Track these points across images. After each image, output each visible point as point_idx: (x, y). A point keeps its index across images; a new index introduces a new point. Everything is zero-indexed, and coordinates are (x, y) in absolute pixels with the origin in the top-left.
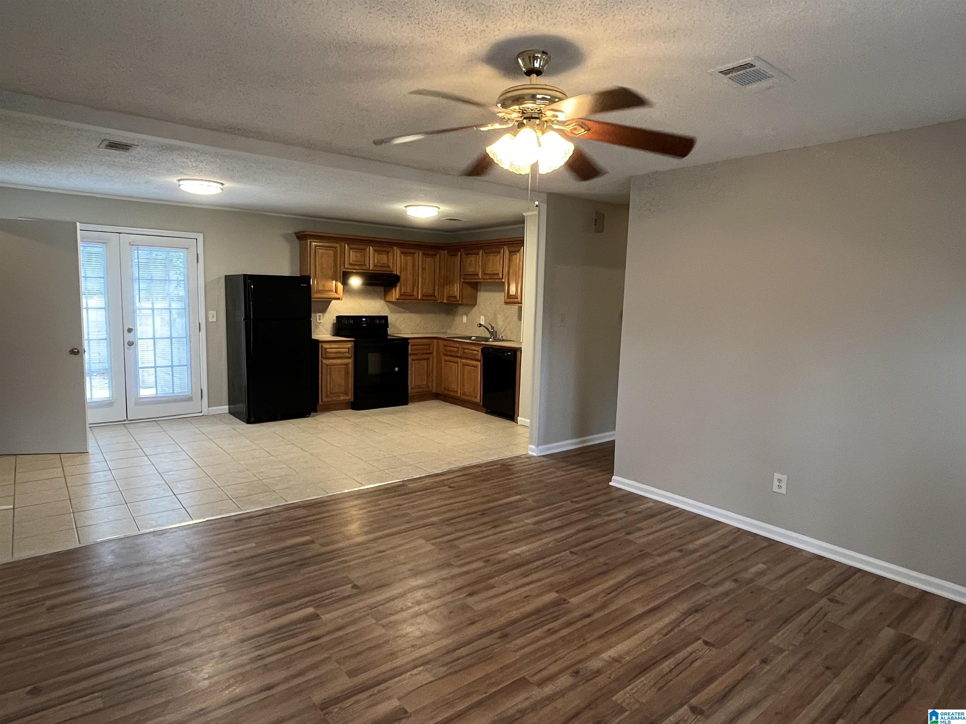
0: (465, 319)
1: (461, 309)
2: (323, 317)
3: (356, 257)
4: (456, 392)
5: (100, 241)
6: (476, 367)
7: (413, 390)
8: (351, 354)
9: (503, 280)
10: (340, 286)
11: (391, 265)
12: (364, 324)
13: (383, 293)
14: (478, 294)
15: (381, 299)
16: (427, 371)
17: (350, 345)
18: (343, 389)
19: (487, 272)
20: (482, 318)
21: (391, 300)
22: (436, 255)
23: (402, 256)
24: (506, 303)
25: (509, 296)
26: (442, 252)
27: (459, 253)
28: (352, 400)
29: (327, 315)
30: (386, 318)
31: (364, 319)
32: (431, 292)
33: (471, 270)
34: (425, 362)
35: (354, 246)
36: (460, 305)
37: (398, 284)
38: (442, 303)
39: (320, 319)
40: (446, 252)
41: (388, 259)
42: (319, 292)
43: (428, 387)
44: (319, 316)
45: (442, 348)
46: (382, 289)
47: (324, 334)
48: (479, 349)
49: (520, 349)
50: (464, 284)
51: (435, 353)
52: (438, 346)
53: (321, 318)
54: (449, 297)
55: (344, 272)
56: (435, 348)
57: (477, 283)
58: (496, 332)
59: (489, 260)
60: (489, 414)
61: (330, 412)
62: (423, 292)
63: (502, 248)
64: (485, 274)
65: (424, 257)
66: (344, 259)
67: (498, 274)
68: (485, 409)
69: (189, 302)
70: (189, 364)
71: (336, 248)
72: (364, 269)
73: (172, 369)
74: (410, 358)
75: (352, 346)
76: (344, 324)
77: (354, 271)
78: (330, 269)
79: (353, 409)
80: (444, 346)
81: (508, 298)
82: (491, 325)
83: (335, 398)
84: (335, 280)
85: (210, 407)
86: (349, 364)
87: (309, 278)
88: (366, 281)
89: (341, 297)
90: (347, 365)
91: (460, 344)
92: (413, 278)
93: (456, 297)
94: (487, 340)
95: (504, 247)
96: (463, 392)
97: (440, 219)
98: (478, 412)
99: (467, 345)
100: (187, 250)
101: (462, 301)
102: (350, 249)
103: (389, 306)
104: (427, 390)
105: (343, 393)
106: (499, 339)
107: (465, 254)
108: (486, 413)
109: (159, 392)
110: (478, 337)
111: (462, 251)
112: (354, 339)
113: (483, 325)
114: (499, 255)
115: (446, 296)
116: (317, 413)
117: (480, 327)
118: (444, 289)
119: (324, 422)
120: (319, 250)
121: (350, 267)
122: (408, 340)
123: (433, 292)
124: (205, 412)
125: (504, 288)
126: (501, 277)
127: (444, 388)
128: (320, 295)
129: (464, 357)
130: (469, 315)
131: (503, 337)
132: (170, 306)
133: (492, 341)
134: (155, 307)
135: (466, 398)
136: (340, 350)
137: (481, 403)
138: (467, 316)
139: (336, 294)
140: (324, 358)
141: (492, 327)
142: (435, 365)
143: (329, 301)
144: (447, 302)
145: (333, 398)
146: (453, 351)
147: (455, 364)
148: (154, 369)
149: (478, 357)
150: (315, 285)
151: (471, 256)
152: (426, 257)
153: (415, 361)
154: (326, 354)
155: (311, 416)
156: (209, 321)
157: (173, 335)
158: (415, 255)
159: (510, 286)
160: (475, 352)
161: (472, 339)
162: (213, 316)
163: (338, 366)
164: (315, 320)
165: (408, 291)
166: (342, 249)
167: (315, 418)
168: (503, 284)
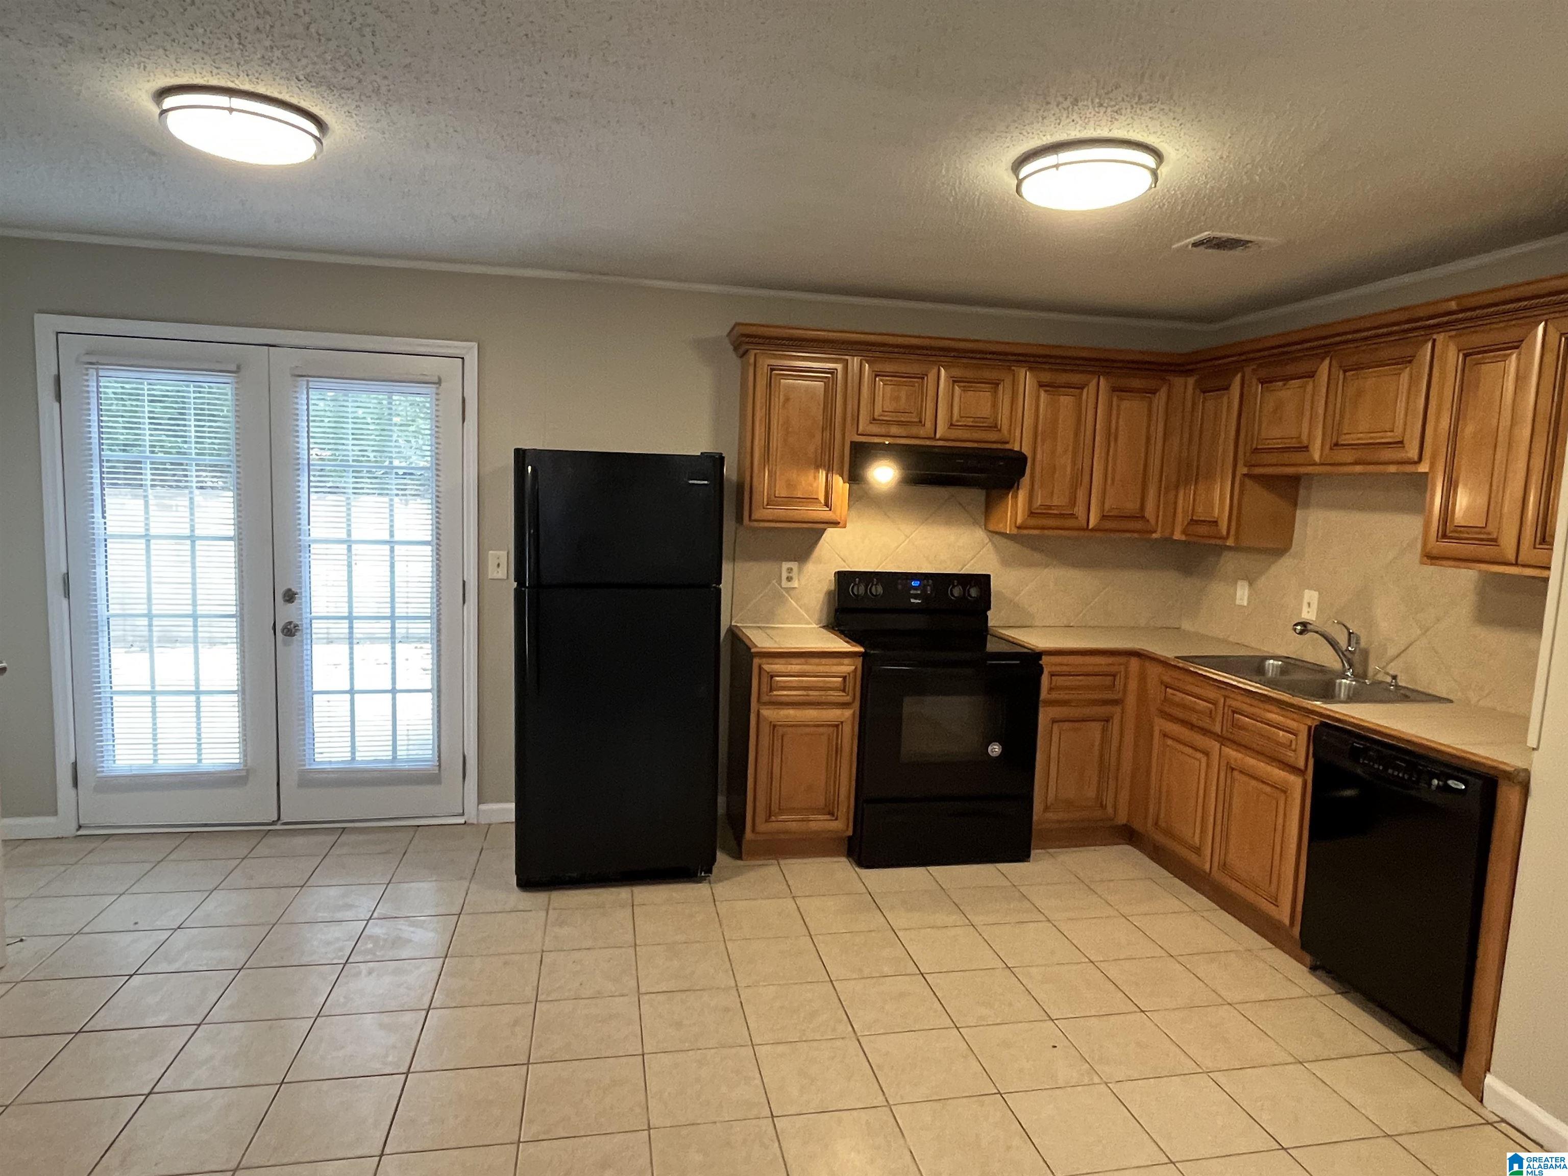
0: (1242, 594)
1: (1229, 562)
2: (800, 571)
3: (897, 399)
4: (1198, 851)
5: (219, 367)
6: (1282, 789)
7: (1050, 815)
8: (852, 695)
9: (1423, 468)
10: (840, 485)
11: (1004, 425)
12: (916, 597)
13: (983, 509)
14: (1299, 513)
15: (975, 522)
16: (1101, 756)
17: (847, 667)
18: (821, 802)
19: (1345, 439)
20: (1311, 596)
21: (1000, 528)
22: (1154, 392)
23: (1043, 394)
24: (1431, 557)
25: (1447, 529)
26: (1178, 381)
27: (1238, 377)
28: (850, 833)
29: (811, 567)
30: (983, 581)
31: (915, 584)
32: (1132, 506)
34: (1096, 727)
35: (889, 367)
36: (1230, 548)
37: (1026, 480)
38: (1168, 540)
39: (789, 579)
40: (1191, 381)
41: (994, 405)
42: (774, 501)
43: (1103, 807)
44: (790, 570)
45: (1155, 693)
46: (978, 495)
47: (800, 620)
48: (1302, 727)
49: (1521, 781)
50: (1247, 481)
51: (1131, 700)
52: (1143, 677)
53: (794, 574)
54: (1193, 522)
55: (854, 444)
56: (1133, 685)
57: (1294, 481)
58: (1365, 654)
59: (1359, 394)
60: (1325, 982)
61: (779, 864)
62: (1107, 507)
63: (1426, 341)
64: (1336, 445)
65: (1115, 399)
66: (856, 407)
67: (1401, 442)
68: (1308, 958)
69: (438, 525)
70: (436, 687)
71: (833, 372)
72: (920, 436)
73: (394, 699)
74: (1044, 716)
75: (856, 668)
76: (857, 596)
77: (887, 443)
78: (812, 436)
79: (850, 859)
80: (1163, 687)
81: (1444, 535)
82: (1348, 629)
83: (794, 826)
84: (825, 466)
85: (481, 801)
86: (842, 723)
87: (718, 460)
88: (919, 472)
89: (841, 517)
90: (837, 726)
91: (1223, 692)
92: (1074, 463)
93: (1215, 523)
94: (1327, 692)
95: (1435, 336)
96: (1222, 862)
97: (1171, 245)
98: (1278, 951)
99: (1248, 700)
100: (437, 388)
101: (1237, 538)
102: (876, 376)
103: (995, 547)
104: (1098, 814)
105: (819, 811)
106: (1381, 682)
107: (1259, 380)
108: (1313, 969)
109: (359, 756)
110: (1290, 664)
111: (1248, 370)
112: (862, 649)
113: (1317, 629)
114: (1411, 369)
115: (1183, 517)
116: (739, 863)
117: (1301, 633)
118: (1176, 497)
119: (724, 922)
120: (782, 381)
121: (874, 429)
122: (1041, 659)
123: (1138, 505)
124: (471, 815)
125: (1425, 498)
126: (1413, 453)
127: (1156, 824)
128: (779, 512)
129: (1234, 742)
130: (1262, 582)
131: (1399, 678)
132: (392, 534)
133: (1354, 697)
134: (354, 537)
135: (1234, 886)
136: (818, 681)
137: (1297, 930)
138: (1250, 584)
139: (830, 510)
140: (765, 704)
141: (1350, 634)
142: (1129, 738)
143: (812, 529)
144: (1183, 538)
145: (789, 823)
146: (1193, 710)
147: (1199, 755)
148: (348, 696)
149: (1291, 754)
150: (763, 483)
151: (1284, 385)
152: (1121, 399)
153: (1061, 724)
154: (771, 690)
155: (713, 877)
156: (490, 577)
157: (399, 612)
158: (1085, 390)
159: (1455, 493)
160: (1281, 733)
161: (1267, 666)
162: (499, 565)
163: (807, 730)
164: (774, 581)
165: (1056, 502)
166: (853, 376)
167: (721, 889)
168: (1421, 483)
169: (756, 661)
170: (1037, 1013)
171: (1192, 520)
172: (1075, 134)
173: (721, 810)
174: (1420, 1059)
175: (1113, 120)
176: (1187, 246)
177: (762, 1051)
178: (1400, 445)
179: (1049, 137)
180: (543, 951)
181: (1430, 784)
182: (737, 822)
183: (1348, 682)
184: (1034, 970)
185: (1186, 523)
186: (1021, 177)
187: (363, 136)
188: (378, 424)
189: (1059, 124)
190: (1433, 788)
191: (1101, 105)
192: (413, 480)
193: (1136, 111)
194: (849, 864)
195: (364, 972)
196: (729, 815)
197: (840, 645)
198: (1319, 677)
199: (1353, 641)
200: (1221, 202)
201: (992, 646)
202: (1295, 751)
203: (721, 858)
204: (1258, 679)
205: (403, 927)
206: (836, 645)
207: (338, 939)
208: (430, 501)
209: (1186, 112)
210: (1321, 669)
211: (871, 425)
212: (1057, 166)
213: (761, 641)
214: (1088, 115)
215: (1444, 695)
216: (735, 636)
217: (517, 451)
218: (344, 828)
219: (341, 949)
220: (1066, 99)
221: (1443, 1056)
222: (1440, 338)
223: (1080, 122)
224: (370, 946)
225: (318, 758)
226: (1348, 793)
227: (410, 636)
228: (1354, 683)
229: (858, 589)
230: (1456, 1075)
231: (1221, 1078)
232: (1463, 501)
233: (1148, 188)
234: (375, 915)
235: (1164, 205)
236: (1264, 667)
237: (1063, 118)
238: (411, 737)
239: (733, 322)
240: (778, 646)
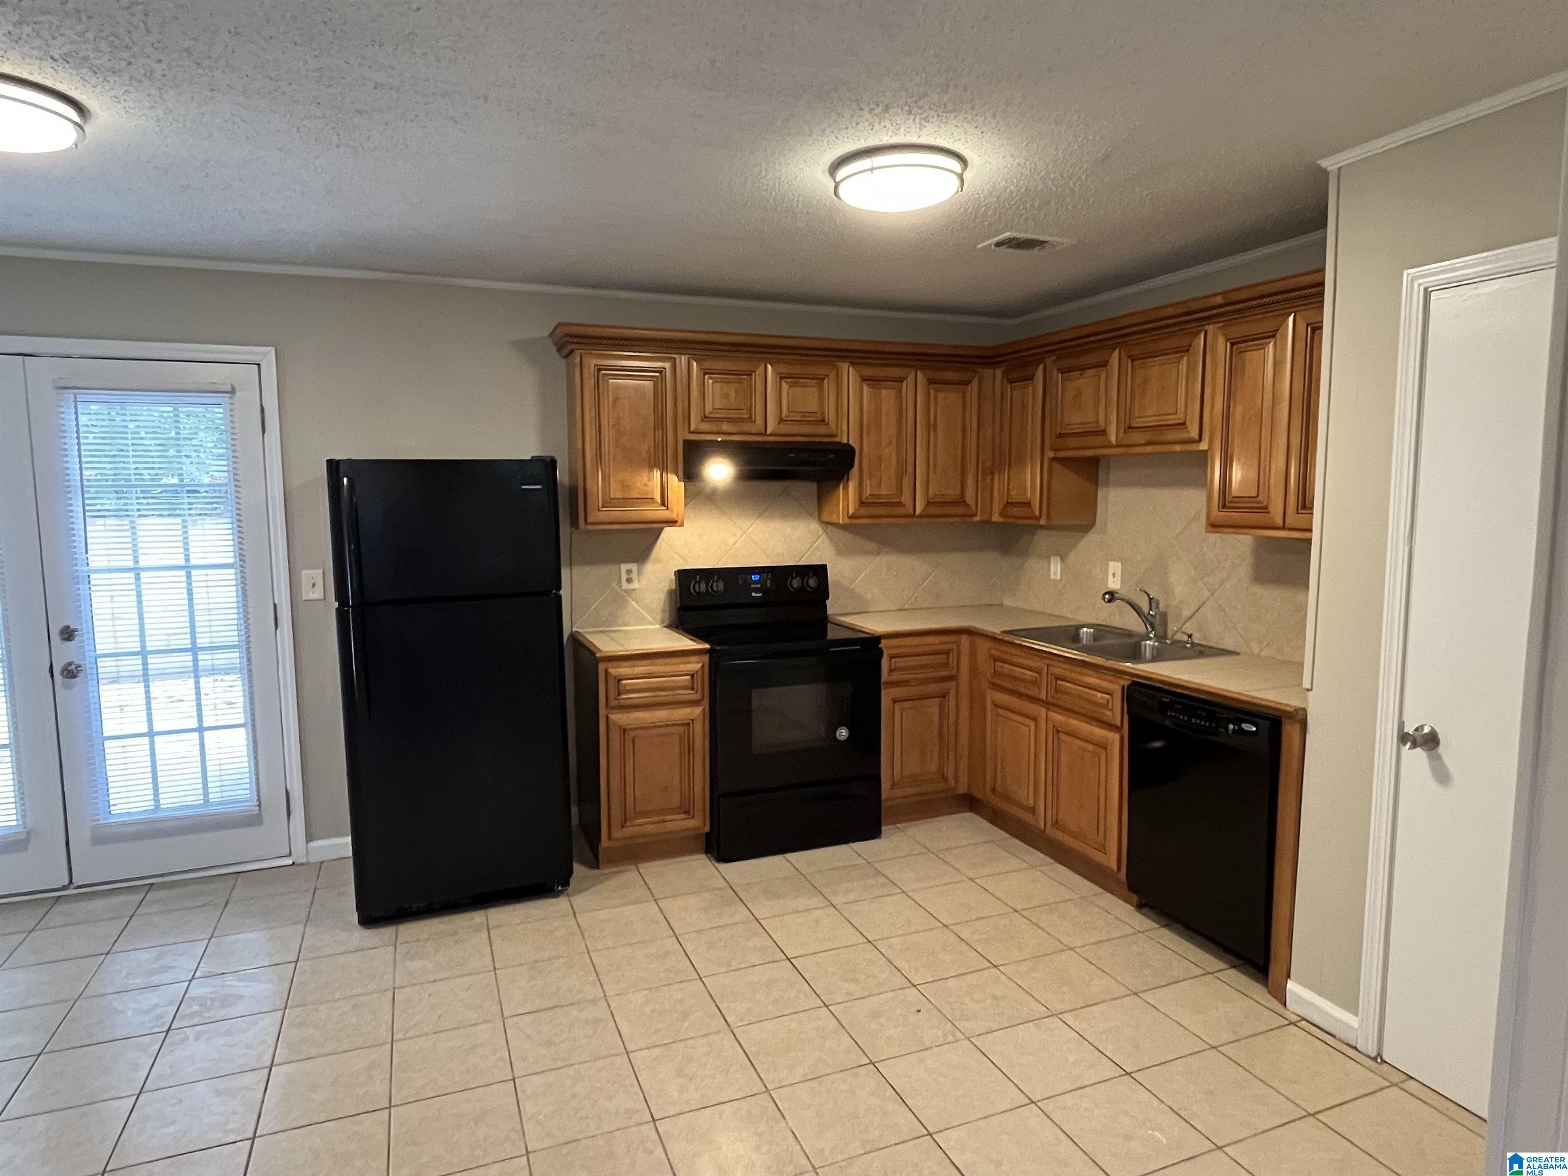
0: (1056, 569)
1: (1043, 540)
2: (639, 572)
3: (726, 396)
4: (1033, 810)
6: (1103, 746)
7: (898, 792)
8: (702, 691)
9: (1204, 446)
10: (676, 484)
11: (831, 416)
12: (756, 590)
13: (816, 499)
14: (1101, 493)
15: (810, 515)
16: (940, 730)
17: (694, 665)
18: (675, 801)
19: (1138, 421)
20: (1115, 567)
21: (834, 518)
22: (967, 383)
23: (865, 388)
24: (1214, 526)
25: (1226, 500)
26: (987, 372)
27: (1041, 368)
28: (707, 829)
29: (650, 568)
30: (820, 571)
31: (755, 578)
32: (953, 492)
33: (1074, 419)
34: (935, 702)
35: (718, 365)
36: (1043, 527)
37: (855, 471)
38: (988, 522)
39: (629, 581)
40: (999, 372)
41: (821, 399)
42: (609, 503)
43: (944, 778)
44: (629, 572)
45: (986, 668)
46: (810, 488)
47: (642, 621)
48: (1116, 687)
49: (1300, 719)
50: (1054, 464)
51: (964, 675)
52: (973, 654)
53: (634, 575)
54: (1009, 505)
55: (687, 443)
56: (964, 662)
57: (1094, 462)
58: (1164, 615)
59: (1146, 381)
60: (1150, 918)
61: (638, 869)
62: (931, 493)
63: (1199, 333)
64: (1130, 427)
65: (932, 391)
66: (687, 406)
67: (1184, 424)
68: (1135, 898)
69: (240, 546)
70: (249, 720)
71: (661, 371)
72: (750, 433)
73: (202, 738)
74: (886, 697)
75: (703, 666)
76: (699, 593)
77: (719, 440)
78: (644, 436)
79: (709, 855)
80: (992, 662)
81: (1224, 506)
82: (1148, 595)
83: (650, 828)
84: (658, 467)
85: (309, 838)
86: (693, 720)
87: (551, 464)
88: (751, 468)
89: (678, 516)
90: (688, 724)
91: (1047, 661)
92: (898, 455)
93: (1028, 504)
94: (1135, 654)
95: (1206, 327)
96: (1054, 819)
97: (977, 244)
98: (1108, 895)
99: (1069, 667)
100: (230, 398)
101: (1048, 517)
102: (705, 374)
103: (829, 537)
104: (941, 786)
105: (673, 811)
106: (1179, 642)
107: (1059, 370)
108: (1140, 907)
109: (165, 803)
110: (1101, 631)
111: (1049, 360)
112: (707, 646)
113: (1121, 597)
114: (1188, 358)
115: (999, 502)
116: (596, 872)
117: (1110, 601)
118: (992, 480)
119: (586, 934)
120: (610, 381)
121: (705, 427)
122: (880, 643)
123: (958, 492)
124: (299, 855)
125: (1206, 472)
126: (1194, 434)
127: (994, 790)
128: (615, 514)
129: (1059, 706)
130: (1072, 557)
131: (1194, 636)
132: (187, 560)
133: (1157, 657)
134: (142, 563)
135: (1067, 839)
136: (664, 682)
137: (1123, 875)
138: (1062, 559)
139: (667, 509)
140: (613, 708)
141: (1151, 599)
142: (965, 713)
143: (649, 529)
144: (1001, 520)
145: (645, 826)
146: (1023, 681)
147: (1027, 721)
148: (146, 740)
149: (1109, 713)
150: (597, 484)
151: (1082, 374)
152: (937, 391)
153: (901, 703)
154: (619, 694)
155: (570, 889)
156: (304, 598)
157: (202, 641)
158: (904, 383)
159: (1231, 466)
160: (1099, 695)
161: (1081, 635)
162: (314, 585)
163: (659, 731)
164: (614, 585)
165: (884, 491)
166: (682, 377)
167: (579, 901)
168: (1202, 460)
169: (602, 667)
170: (900, 981)
171: (1007, 502)
172: (886, 140)
173: (575, 820)
174: (1233, 975)
175: (921, 127)
176: (990, 246)
177: (637, 1057)
178: (1182, 426)
179: (863, 142)
180: (394, 988)
181: (1227, 729)
182: (592, 832)
183: (1152, 643)
184: (894, 941)
185: (1002, 506)
186: (838, 180)
187: (133, 124)
188: (154, 439)
189: (872, 130)
190: (1230, 732)
191: (910, 113)
192: (197, 498)
193: (941, 120)
194: (708, 860)
195: (191, 1037)
196: (583, 826)
197: (686, 643)
198: (1127, 640)
199: (1154, 605)
200: (1019, 206)
201: (833, 633)
202: (1112, 710)
203: (579, 869)
204: (1075, 646)
205: (234, 983)
206: (680, 644)
207: (157, 1006)
208: (229, 520)
209: (987, 121)
210: (1129, 634)
211: (703, 423)
212: (872, 169)
213: (605, 645)
214: (899, 122)
215: (1232, 648)
216: (577, 642)
217: (330, 463)
218: (152, 884)
219: (160, 1017)
220: (878, 105)
221: (1252, 970)
222: (1210, 328)
223: (891, 128)
224: (197, 1008)
225: (114, 810)
226: (1158, 744)
227: (215, 667)
228: (1156, 644)
229: (699, 587)
230: (1262, 984)
231: (1068, 1018)
232: (1237, 474)
233: (955, 191)
234: (198, 974)
235: (969, 208)
236: (1079, 635)
237: (876, 124)
238: (224, 778)
239: (557, 322)
240: (623, 649)
